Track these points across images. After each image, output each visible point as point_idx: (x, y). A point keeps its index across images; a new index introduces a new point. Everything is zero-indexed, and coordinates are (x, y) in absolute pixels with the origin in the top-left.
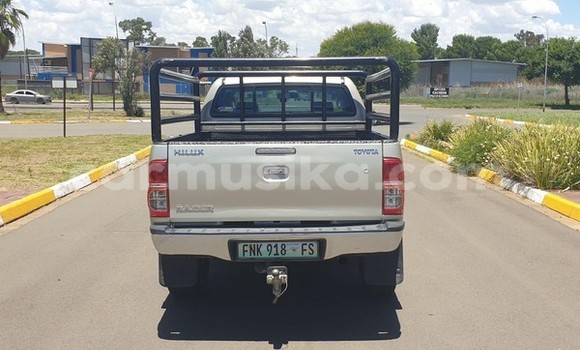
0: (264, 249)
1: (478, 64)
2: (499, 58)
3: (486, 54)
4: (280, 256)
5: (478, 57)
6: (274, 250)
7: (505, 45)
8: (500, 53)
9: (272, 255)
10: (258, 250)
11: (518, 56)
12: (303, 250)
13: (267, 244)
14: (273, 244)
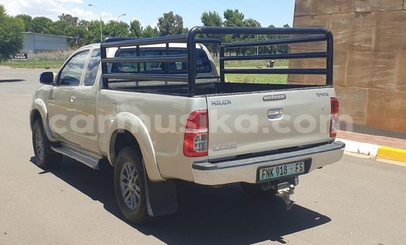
0: (274, 172)
1: (38, 37)
2: (53, 33)
3: (42, 29)
4: (284, 175)
5: (36, 31)
6: (280, 170)
7: (56, 24)
8: (53, 29)
9: (279, 175)
10: (271, 173)
11: (67, 32)
12: (297, 168)
13: (276, 167)
14: (280, 167)
